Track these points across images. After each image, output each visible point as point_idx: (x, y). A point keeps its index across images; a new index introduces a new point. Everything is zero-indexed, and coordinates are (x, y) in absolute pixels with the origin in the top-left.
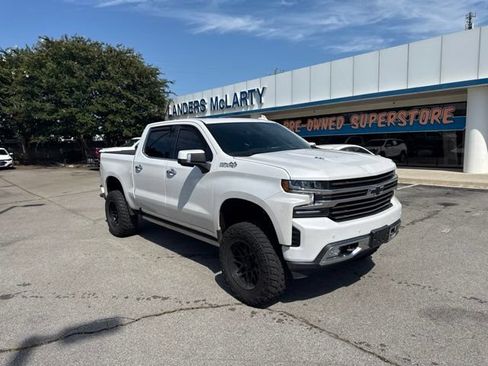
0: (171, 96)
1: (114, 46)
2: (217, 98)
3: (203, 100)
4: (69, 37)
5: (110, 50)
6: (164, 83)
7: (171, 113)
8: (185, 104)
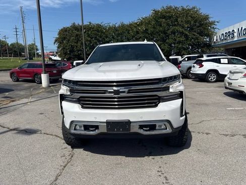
0: (216, 30)
1: (185, 7)
2: (242, 28)
3: (233, 30)
4: (165, 7)
5: (183, 9)
6: (213, 23)
7: (215, 41)
8: (223, 34)
